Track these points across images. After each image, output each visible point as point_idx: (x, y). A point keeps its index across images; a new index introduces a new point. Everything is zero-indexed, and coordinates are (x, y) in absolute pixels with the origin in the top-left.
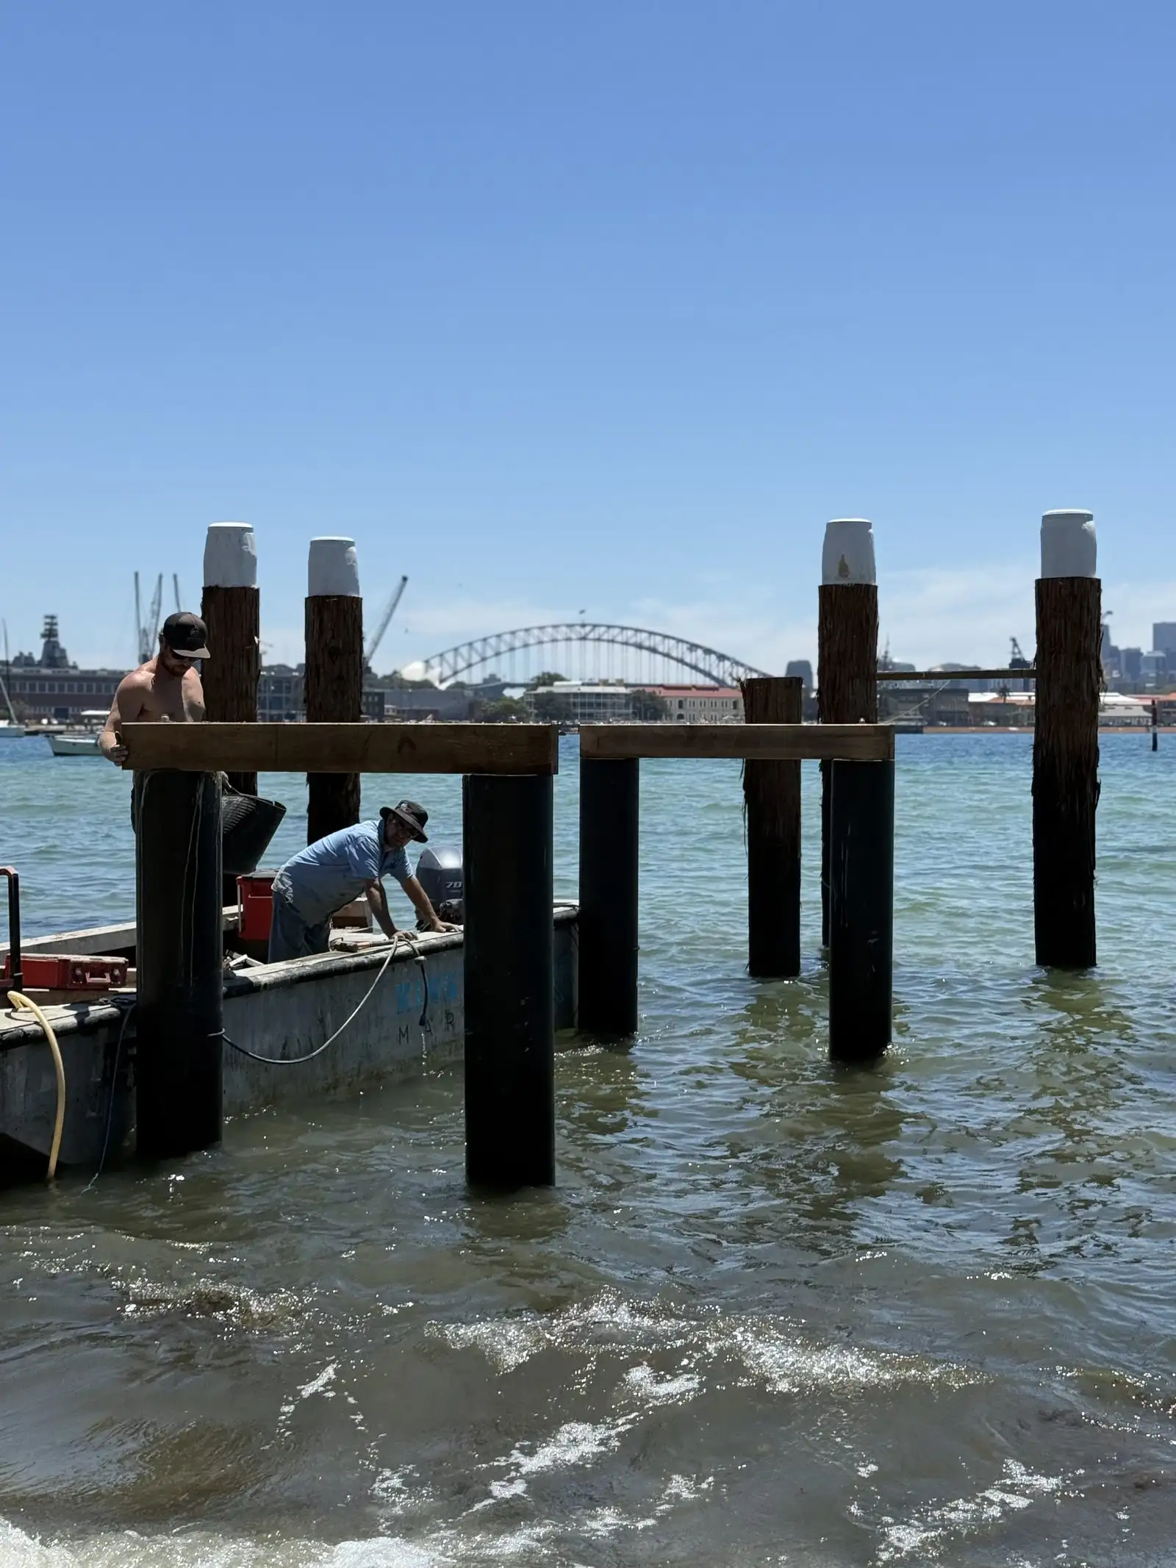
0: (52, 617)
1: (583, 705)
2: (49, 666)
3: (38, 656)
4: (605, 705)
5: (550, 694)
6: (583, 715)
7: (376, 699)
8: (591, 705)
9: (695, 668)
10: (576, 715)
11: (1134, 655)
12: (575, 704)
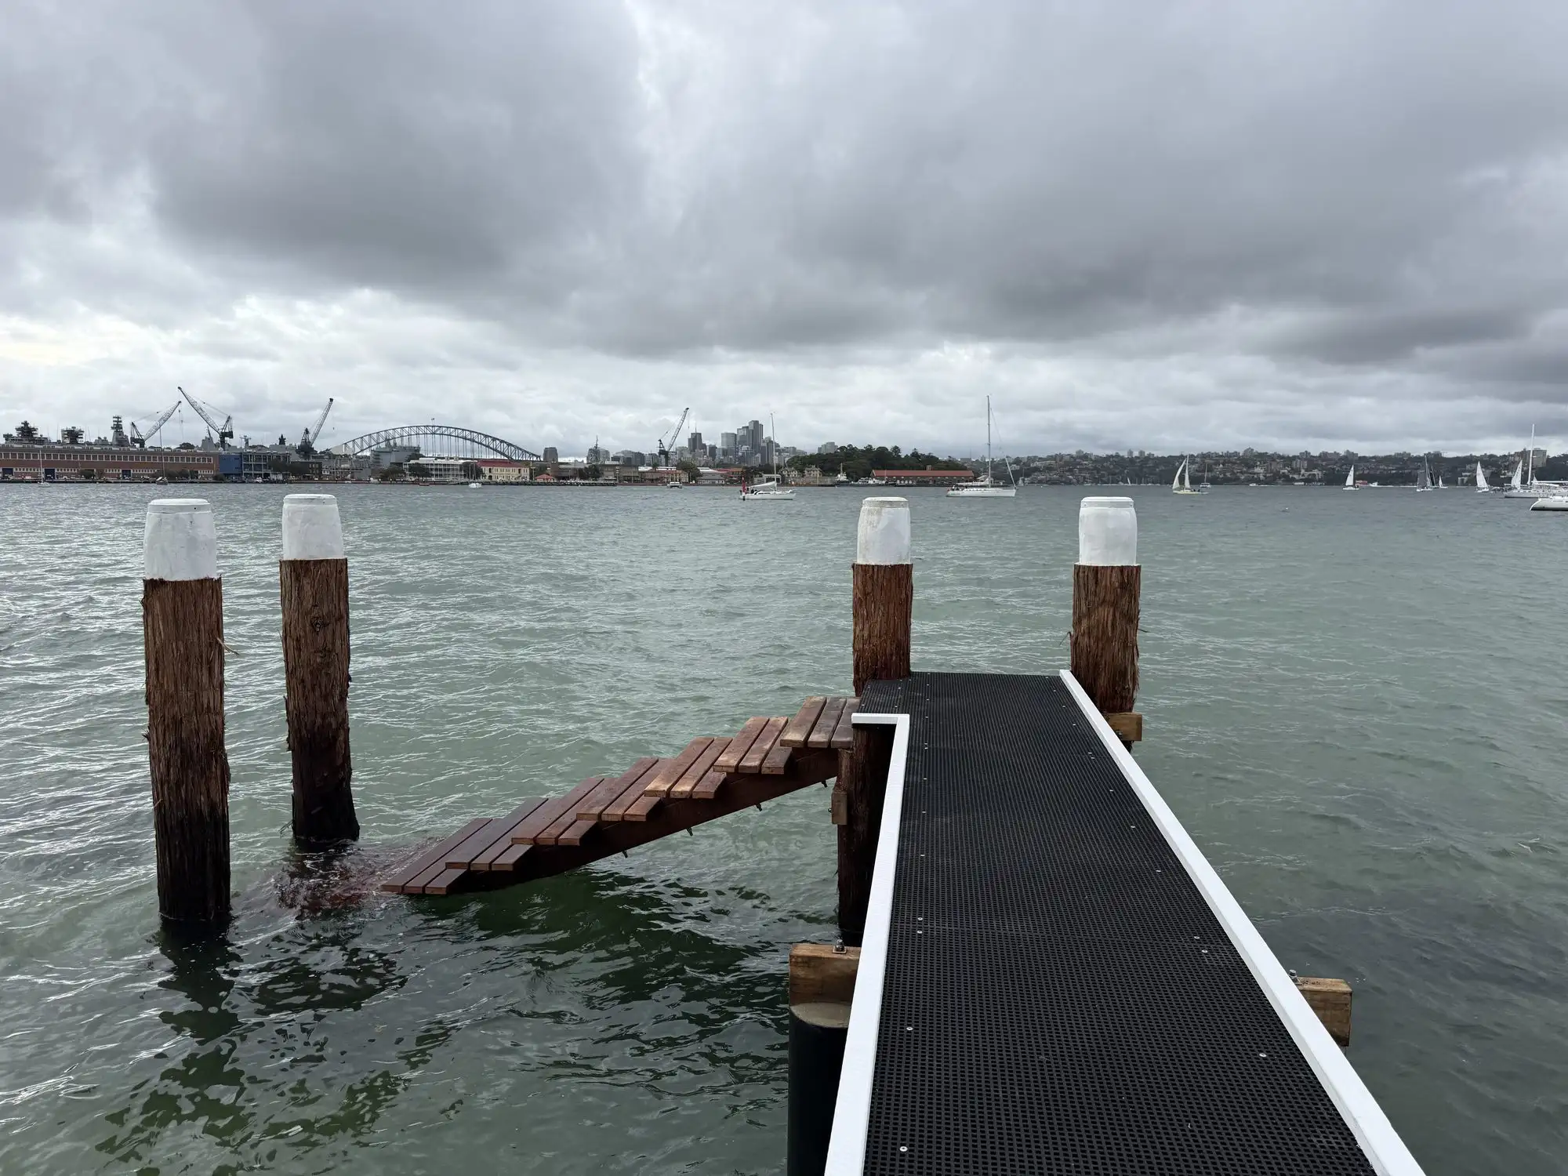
0: (118, 418)
1: (436, 470)
2: (117, 445)
3: (110, 439)
4: (449, 470)
5: (418, 464)
6: (437, 475)
7: (317, 466)
8: (441, 470)
9: (495, 450)
10: (432, 475)
11: (713, 448)
12: (432, 469)
